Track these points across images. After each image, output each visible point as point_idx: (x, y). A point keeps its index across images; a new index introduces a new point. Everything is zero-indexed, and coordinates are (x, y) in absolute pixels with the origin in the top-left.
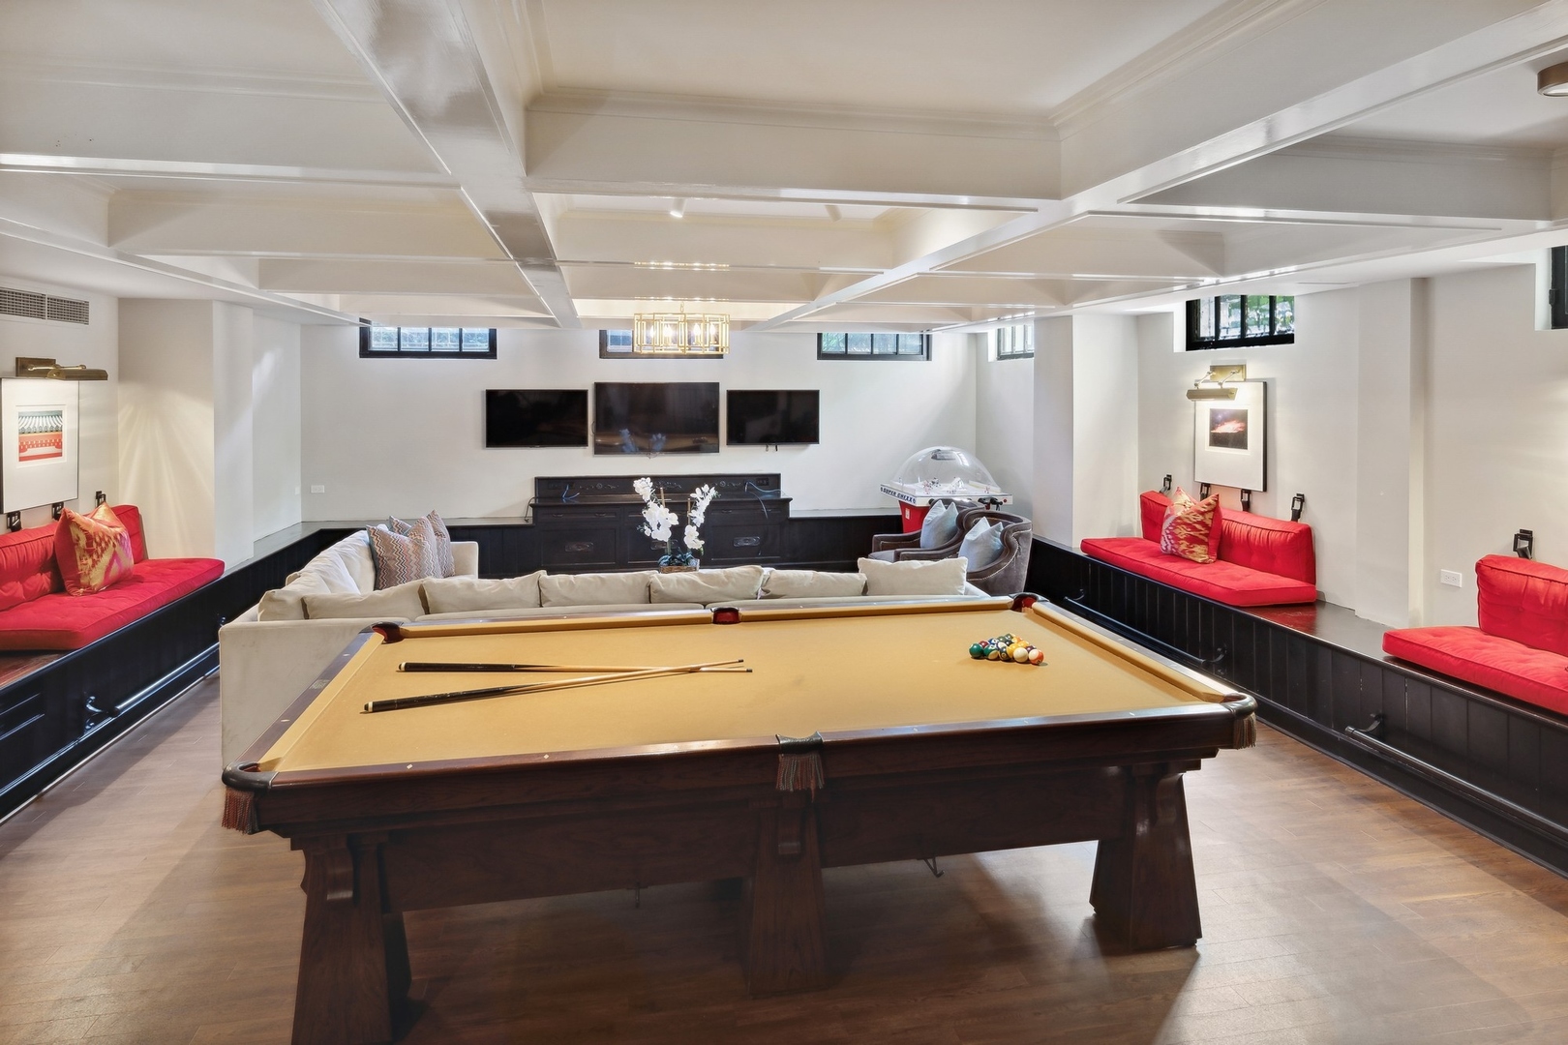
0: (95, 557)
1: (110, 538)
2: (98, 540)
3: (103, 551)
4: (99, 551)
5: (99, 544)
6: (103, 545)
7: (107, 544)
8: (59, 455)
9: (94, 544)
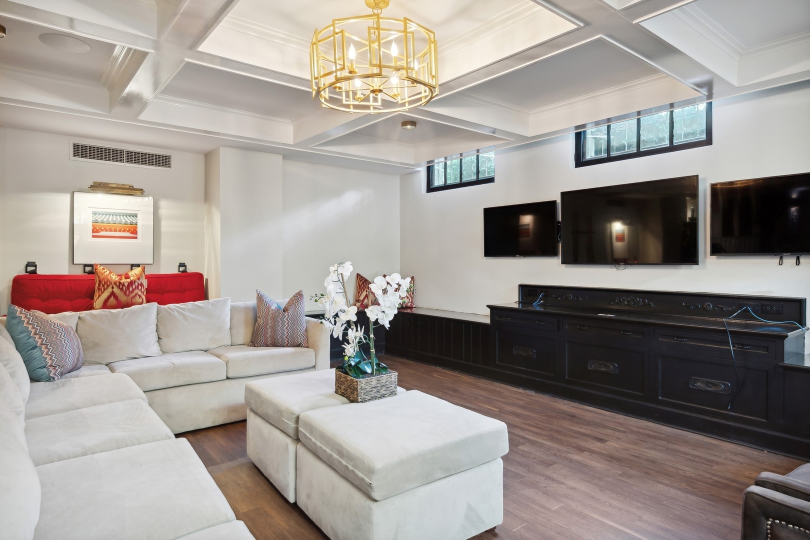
0: (100, 292)
1: (111, 283)
2: (103, 283)
3: (104, 290)
4: (103, 290)
5: (103, 286)
6: (105, 286)
7: (108, 286)
8: (136, 238)
9: (101, 285)
